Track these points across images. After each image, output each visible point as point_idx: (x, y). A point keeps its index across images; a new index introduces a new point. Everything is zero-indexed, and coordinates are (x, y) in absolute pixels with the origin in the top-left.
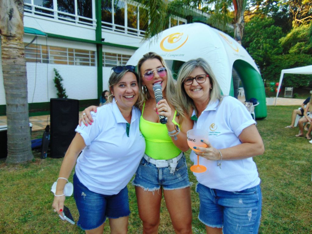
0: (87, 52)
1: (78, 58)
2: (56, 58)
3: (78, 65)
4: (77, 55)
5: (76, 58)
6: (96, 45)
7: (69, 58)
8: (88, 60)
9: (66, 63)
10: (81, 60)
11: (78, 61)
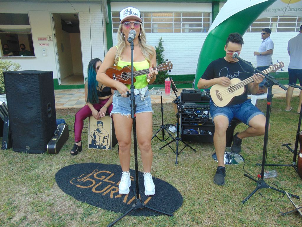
0: (199, 14)
1: (186, 24)
2: (159, 25)
3: (186, 32)
4: (184, 20)
5: (183, 24)
6: (211, 4)
7: (174, 24)
8: (200, 25)
9: (170, 31)
10: (191, 25)
11: (187, 27)
